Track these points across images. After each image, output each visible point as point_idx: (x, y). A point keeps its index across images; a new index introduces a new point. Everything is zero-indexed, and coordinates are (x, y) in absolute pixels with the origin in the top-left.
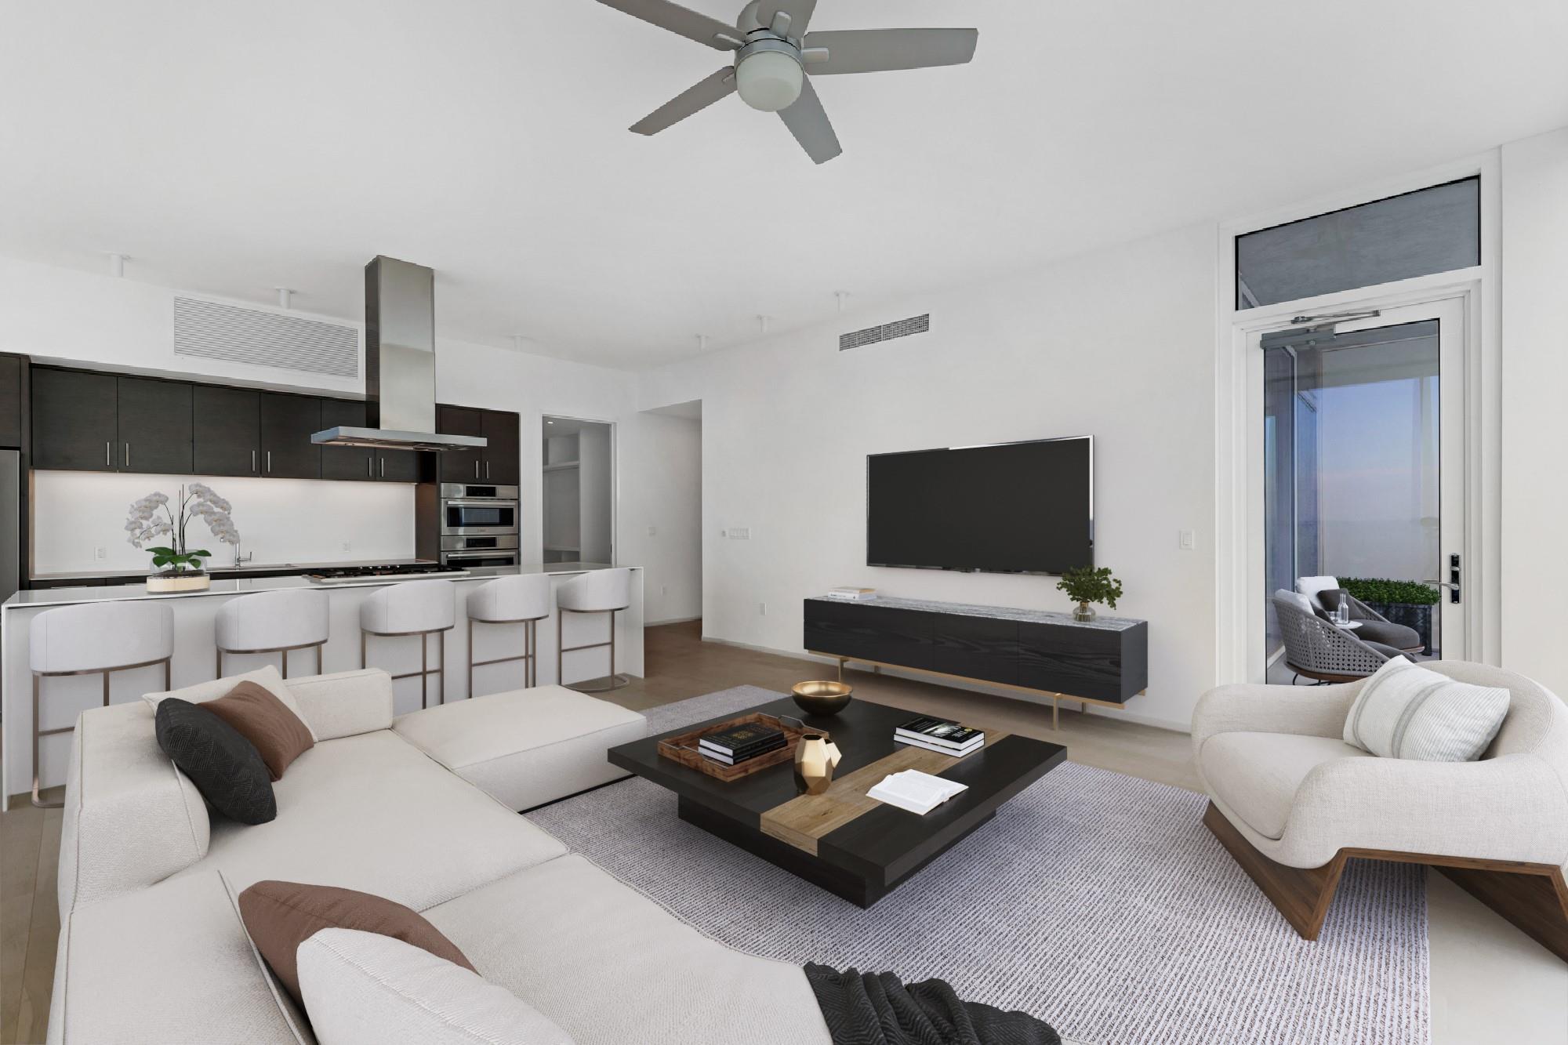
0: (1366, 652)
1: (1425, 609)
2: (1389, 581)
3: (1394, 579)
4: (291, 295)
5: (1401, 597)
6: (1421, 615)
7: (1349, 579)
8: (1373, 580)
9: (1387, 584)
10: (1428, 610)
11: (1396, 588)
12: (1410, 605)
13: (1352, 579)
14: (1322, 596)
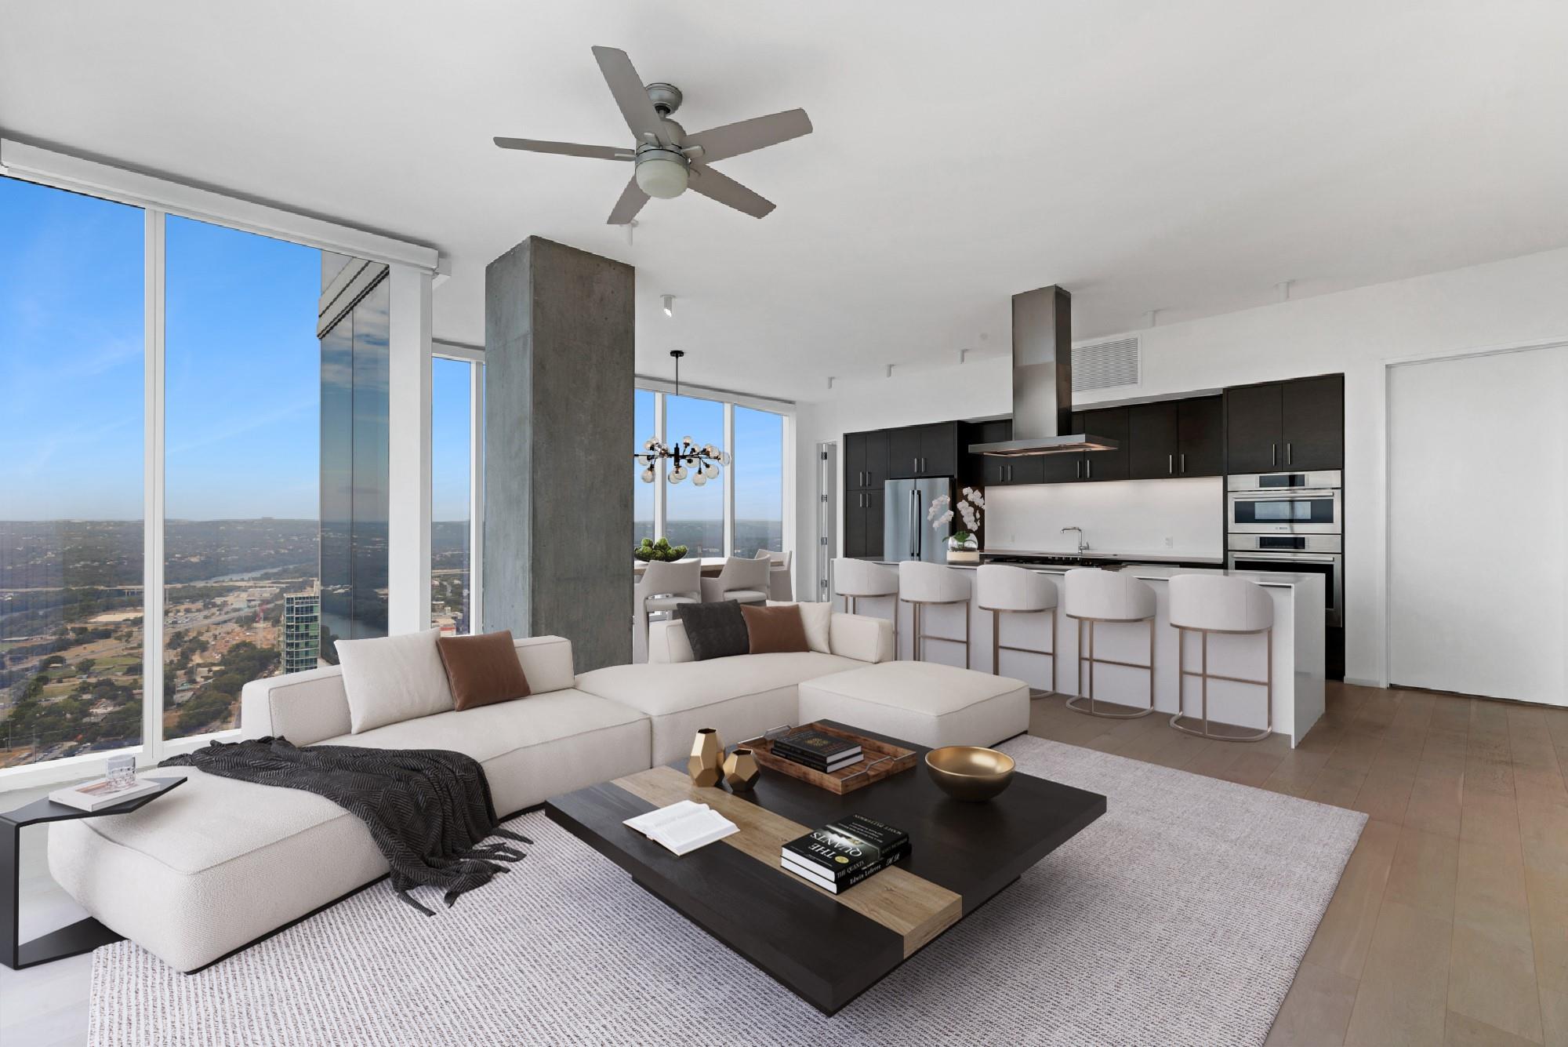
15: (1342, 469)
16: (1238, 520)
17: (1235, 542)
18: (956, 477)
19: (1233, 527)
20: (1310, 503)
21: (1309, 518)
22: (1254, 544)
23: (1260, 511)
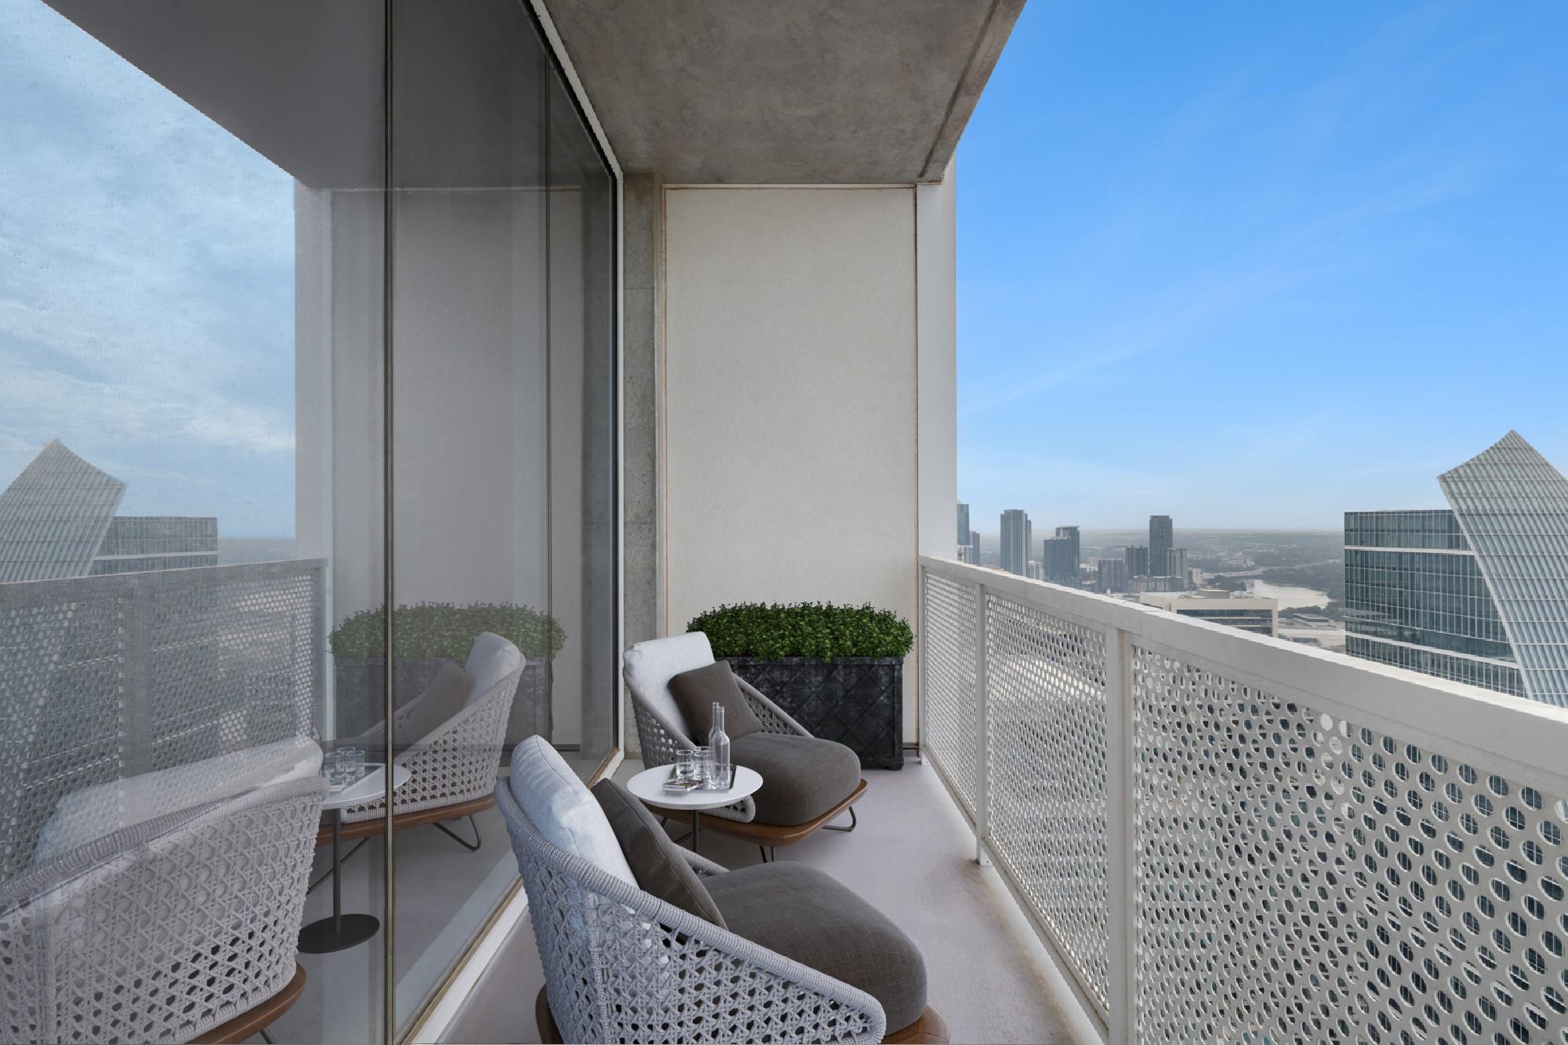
0: (786, 986)
1: (892, 667)
2: (830, 607)
3: (838, 604)
5: (855, 644)
6: (885, 679)
7: (762, 608)
8: (806, 607)
9: (828, 614)
10: (897, 667)
11: (845, 624)
12: (868, 661)
13: (769, 607)
14: (678, 687)
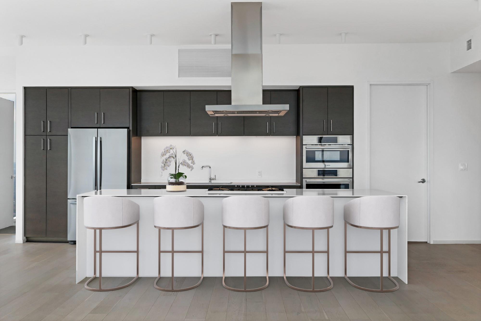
4: (217, 37)
15: (353, 134)
16: (307, 161)
17: (306, 173)
18: (131, 128)
19: (305, 165)
20: (339, 152)
21: (339, 160)
22: (314, 173)
23: (318, 156)
